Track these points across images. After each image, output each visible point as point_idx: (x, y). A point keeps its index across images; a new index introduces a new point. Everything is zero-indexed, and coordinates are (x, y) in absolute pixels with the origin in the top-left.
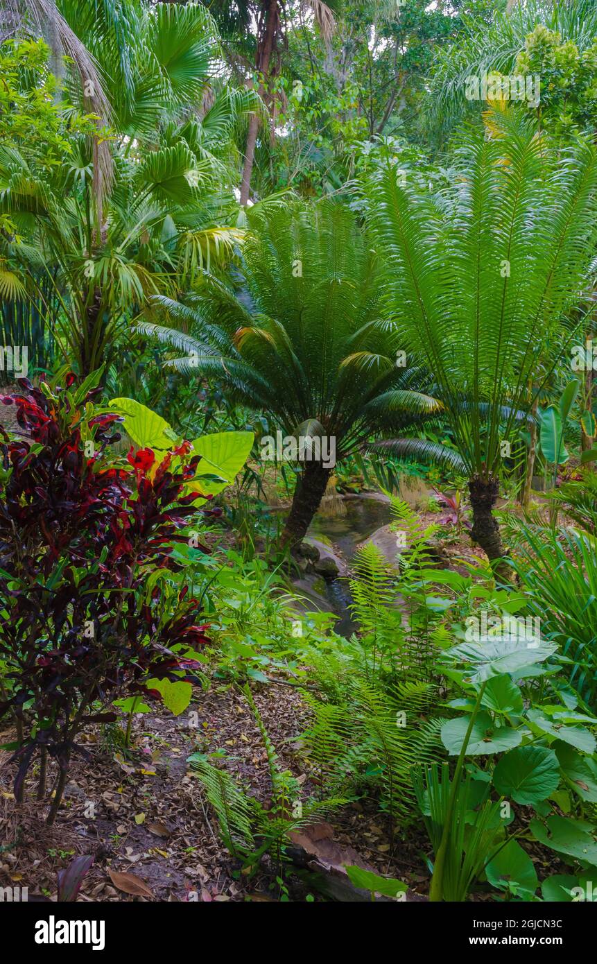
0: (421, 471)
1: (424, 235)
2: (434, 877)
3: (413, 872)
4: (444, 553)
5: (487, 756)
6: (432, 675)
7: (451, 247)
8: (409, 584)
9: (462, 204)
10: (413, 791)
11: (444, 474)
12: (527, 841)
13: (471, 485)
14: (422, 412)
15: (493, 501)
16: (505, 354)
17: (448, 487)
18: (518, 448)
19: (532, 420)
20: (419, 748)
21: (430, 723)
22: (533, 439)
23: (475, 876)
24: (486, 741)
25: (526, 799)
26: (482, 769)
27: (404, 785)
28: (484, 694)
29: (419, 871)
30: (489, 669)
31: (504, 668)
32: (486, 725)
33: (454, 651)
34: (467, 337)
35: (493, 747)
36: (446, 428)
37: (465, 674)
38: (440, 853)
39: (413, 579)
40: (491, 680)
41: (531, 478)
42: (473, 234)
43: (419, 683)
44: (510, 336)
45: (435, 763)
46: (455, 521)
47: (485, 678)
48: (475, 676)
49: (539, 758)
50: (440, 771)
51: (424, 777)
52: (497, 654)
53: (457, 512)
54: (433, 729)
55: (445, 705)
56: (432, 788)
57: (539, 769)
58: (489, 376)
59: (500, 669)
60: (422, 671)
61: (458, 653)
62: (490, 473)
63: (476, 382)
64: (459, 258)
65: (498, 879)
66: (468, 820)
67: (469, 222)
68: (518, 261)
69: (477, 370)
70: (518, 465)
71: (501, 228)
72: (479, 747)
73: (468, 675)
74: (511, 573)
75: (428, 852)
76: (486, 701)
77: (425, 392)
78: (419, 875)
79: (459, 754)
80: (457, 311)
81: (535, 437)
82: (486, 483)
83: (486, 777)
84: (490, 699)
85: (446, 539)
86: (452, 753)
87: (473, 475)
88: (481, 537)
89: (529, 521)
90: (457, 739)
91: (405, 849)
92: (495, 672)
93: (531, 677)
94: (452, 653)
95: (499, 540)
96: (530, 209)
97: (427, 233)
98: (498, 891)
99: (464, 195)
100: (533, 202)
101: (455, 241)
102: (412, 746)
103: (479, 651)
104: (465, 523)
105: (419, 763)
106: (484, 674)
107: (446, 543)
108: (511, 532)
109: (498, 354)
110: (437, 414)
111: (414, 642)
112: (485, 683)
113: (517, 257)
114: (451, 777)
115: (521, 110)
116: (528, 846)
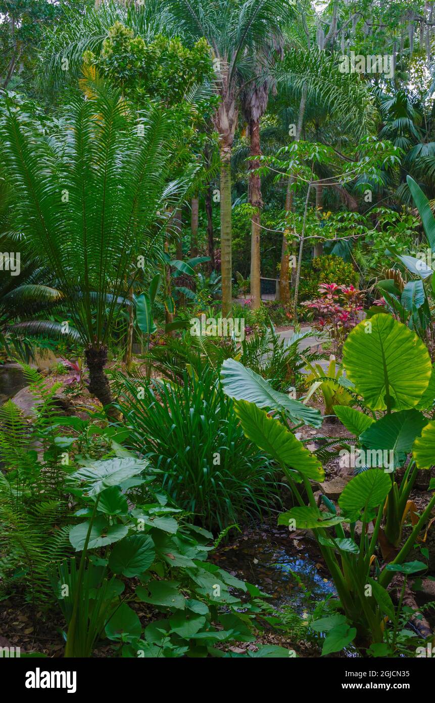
0: (52, 345)
1: (42, 168)
2: (67, 643)
3: (52, 644)
4: (71, 404)
5: (105, 547)
6: (62, 494)
7: (62, 178)
8: (41, 429)
9: (69, 146)
10: (50, 583)
11: (70, 346)
12: (136, 603)
13: (87, 352)
14: (48, 301)
15: (103, 363)
16: (107, 257)
17: (72, 355)
18: (122, 324)
19: (129, 304)
20: (54, 550)
21: (62, 530)
22: (131, 317)
23: (98, 635)
24: (103, 537)
25: (132, 573)
26: (102, 558)
27: (42, 580)
28: (99, 503)
29: (56, 642)
30: (101, 484)
31: (113, 482)
32: (102, 525)
33: (76, 475)
34: (78, 244)
35: (108, 540)
36: (69, 311)
37: (84, 491)
38: (71, 625)
39: (43, 425)
40: (104, 492)
41: (131, 345)
42: (78, 168)
43: (51, 502)
44: (109, 243)
45: (66, 558)
46: (78, 380)
47: (98, 491)
48: (92, 491)
49: (141, 542)
50: (69, 564)
51: (57, 570)
52: (107, 473)
53: (80, 373)
54: (63, 534)
55: (72, 515)
56: (64, 578)
57: (141, 550)
58: (96, 272)
59: (109, 483)
60: (55, 493)
61: (78, 476)
62: (100, 343)
63: (86, 277)
64: (69, 186)
65: (113, 634)
66: (91, 596)
67: (75, 160)
68: (113, 189)
69: (86, 268)
70: (122, 337)
71: (99, 165)
72: (98, 542)
73: (86, 491)
74: (119, 414)
75: (63, 626)
76: (101, 508)
77: (50, 286)
78: (57, 645)
79: (83, 549)
80: (69, 225)
81: (132, 315)
82: (98, 350)
83: (104, 563)
84: (104, 506)
85: (73, 393)
86: (78, 550)
87: (88, 345)
88: (96, 389)
89: (130, 376)
90: (81, 539)
91: (46, 628)
92: (105, 486)
93: (135, 487)
94: (74, 476)
95: (109, 391)
96: (118, 152)
97: (44, 167)
98: (115, 643)
99: (71, 140)
100: (120, 147)
101: (65, 173)
102: (48, 549)
103: (93, 472)
104: (86, 380)
105: (54, 561)
106: (98, 488)
107: (72, 397)
108: (118, 385)
109: (101, 257)
110: (59, 301)
111: (49, 472)
112: (100, 494)
113: (111, 186)
114: (78, 568)
115: (110, 81)
116: (136, 606)
